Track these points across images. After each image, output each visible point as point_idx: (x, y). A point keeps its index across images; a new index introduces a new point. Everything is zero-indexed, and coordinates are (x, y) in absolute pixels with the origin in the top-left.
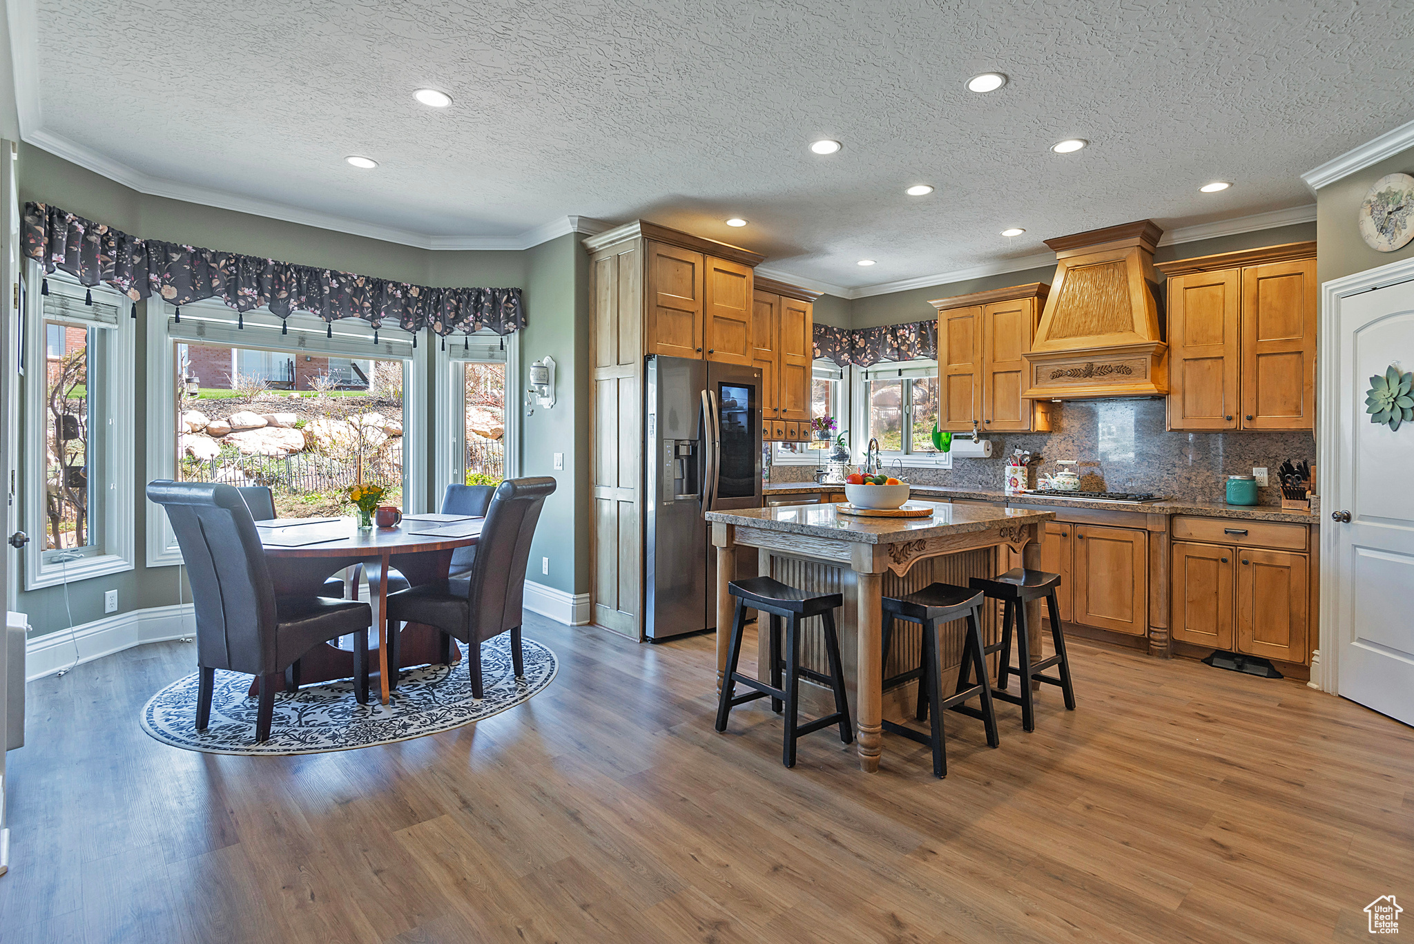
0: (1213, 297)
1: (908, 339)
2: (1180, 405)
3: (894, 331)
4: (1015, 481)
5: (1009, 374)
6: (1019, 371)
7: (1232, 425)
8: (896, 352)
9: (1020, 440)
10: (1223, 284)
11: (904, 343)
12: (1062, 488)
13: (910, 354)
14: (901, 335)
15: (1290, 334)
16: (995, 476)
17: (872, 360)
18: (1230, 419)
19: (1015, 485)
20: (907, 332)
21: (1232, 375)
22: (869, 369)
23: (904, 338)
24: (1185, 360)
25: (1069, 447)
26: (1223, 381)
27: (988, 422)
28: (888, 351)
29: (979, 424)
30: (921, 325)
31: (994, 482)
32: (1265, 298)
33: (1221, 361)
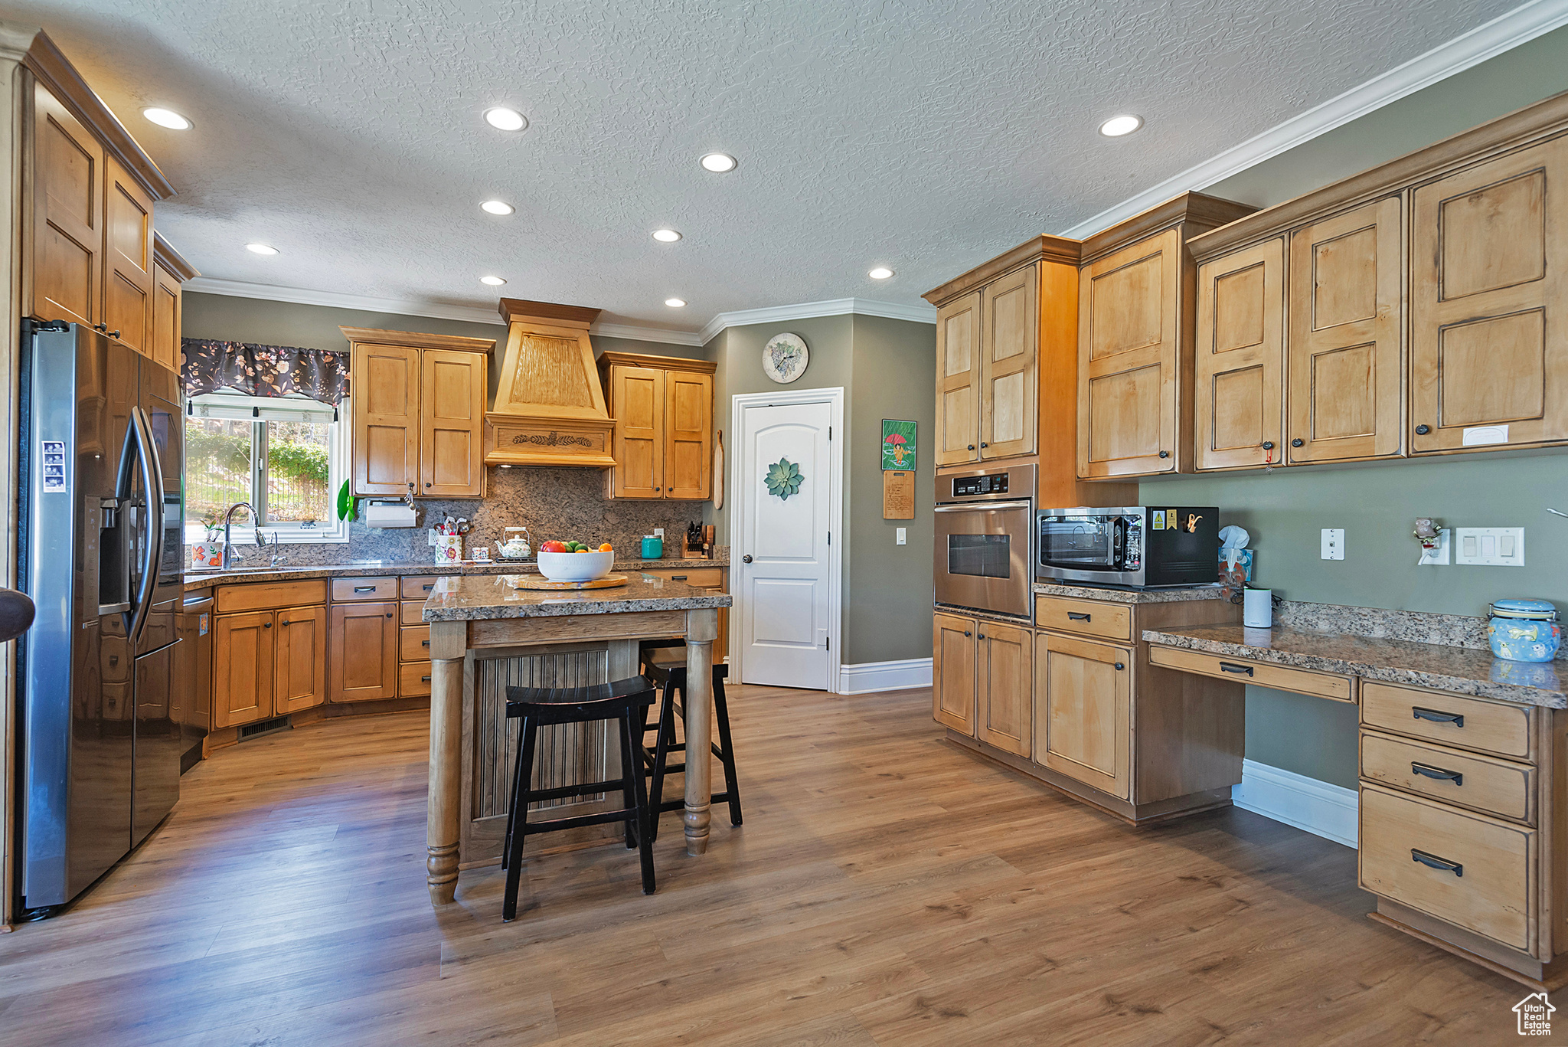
0: (646, 389)
1: (274, 367)
2: (622, 477)
3: (249, 353)
4: (453, 552)
5: (455, 433)
6: (468, 431)
7: (658, 495)
8: (251, 383)
9: (446, 507)
10: (652, 380)
11: (267, 371)
12: (519, 555)
13: (277, 388)
14: (263, 361)
15: (694, 428)
16: (413, 548)
17: (201, 387)
18: (658, 490)
19: (453, 556)
20: (274, 358)
21: (658, 455)
22: (195, 400)
23: (267, 365)
24: (626, 438)
25: (503, 514)
26: (653, 459)
27: (429, 485)
28: (240, 379)
29: (415, 488)
30: (301, 353)
31: (411, 555)
32: (679, 397)
33: (651, 442)
